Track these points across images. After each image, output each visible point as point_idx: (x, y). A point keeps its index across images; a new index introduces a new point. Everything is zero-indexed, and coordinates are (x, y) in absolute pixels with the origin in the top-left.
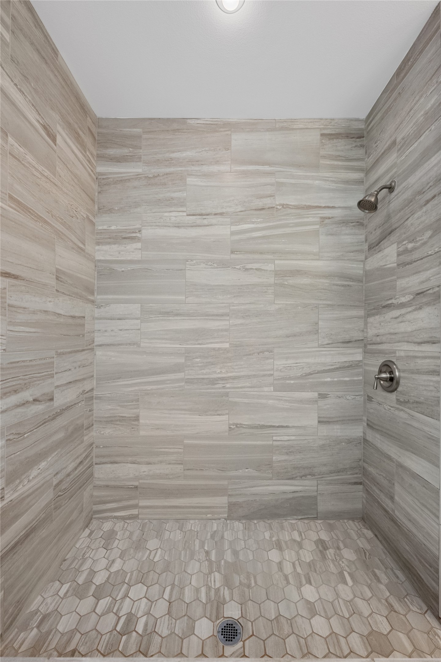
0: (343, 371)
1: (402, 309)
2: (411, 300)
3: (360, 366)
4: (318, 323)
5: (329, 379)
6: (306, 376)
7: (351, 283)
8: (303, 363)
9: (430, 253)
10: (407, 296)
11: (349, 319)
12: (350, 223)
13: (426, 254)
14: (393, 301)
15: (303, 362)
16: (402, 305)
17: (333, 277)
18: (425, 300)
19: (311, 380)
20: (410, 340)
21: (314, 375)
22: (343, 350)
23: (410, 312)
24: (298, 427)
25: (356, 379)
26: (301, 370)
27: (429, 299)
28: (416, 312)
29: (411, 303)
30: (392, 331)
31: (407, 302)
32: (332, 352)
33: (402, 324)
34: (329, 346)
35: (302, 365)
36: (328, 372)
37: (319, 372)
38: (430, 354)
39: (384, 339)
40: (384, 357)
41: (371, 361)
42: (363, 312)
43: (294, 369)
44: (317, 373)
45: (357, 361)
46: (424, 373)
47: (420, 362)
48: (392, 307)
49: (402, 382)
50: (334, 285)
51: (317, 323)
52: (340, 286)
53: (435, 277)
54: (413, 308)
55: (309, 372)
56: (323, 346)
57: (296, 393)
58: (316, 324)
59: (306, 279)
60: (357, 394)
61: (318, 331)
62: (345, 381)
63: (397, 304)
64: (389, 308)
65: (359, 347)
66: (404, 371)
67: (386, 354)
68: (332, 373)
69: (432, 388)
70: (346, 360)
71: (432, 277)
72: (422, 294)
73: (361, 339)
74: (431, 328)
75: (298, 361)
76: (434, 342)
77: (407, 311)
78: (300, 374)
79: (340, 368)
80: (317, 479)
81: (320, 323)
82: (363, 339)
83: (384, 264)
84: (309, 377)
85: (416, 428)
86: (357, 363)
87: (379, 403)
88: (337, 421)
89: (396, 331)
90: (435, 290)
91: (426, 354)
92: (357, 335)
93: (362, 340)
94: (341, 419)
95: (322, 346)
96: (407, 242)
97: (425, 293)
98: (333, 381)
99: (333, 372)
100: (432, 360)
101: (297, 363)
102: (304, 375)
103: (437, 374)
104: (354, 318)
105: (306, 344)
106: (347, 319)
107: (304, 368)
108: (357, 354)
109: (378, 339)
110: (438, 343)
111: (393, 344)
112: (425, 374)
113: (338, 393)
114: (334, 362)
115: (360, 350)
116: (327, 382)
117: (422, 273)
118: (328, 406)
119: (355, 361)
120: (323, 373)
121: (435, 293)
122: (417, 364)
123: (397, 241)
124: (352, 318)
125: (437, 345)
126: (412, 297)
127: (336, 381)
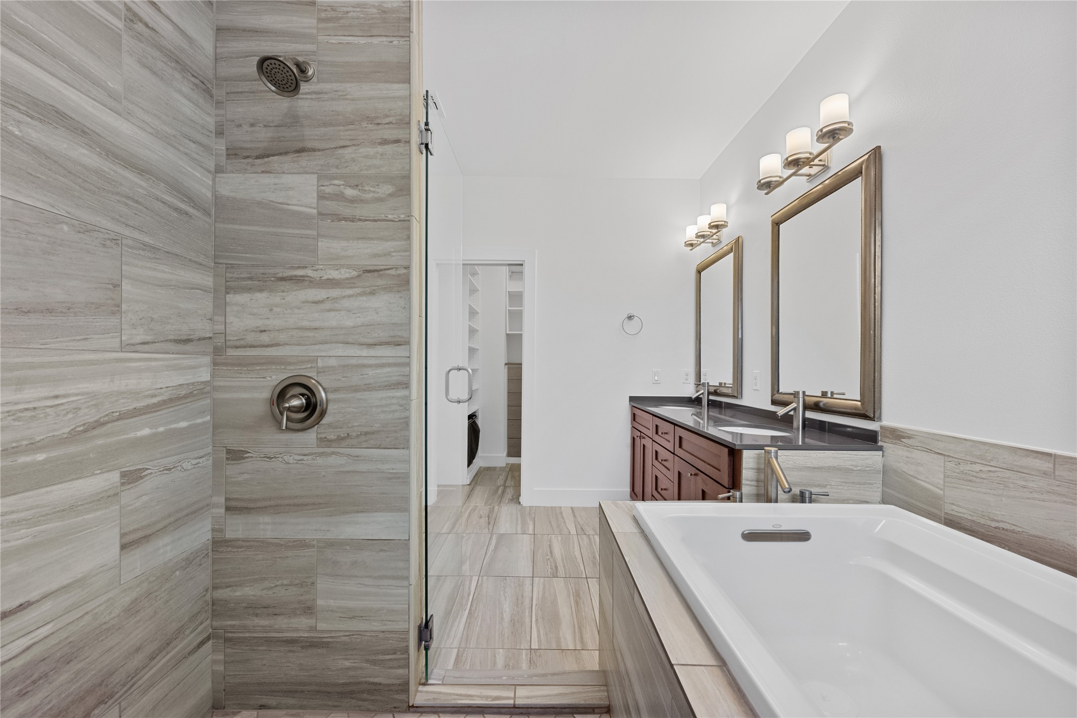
0: (176, 408)
1: (333, 290)
2: (352, 278)
3: (206, 393)
4: (120, 285)
5: (146, 431)
6: (85, 431)
7: (191, 210)
8: (77, 395)
9: (390, 217)
10: (343, 271)
11: (188, 288)
12: (189, 74)
13: (383, 216)
14: (309, 272)
15: (77, 391)
16: (332, 283)
17: (156, 178)
18: (381, 282)
19: (100, 442)
20: (350, 340)
21: (110, 425)
22: (175, 359)
23: (349, 296)
24: (63, 588)
25: (199, 421)
26: (70, 416)
27: (389, 282)
28: (364, 298)
29: (354, 283)
30: (305, 324)
31: (344, 280)
32: (154, 364)
33: (332, 314)
34: (146, 347)
35: (73, 401)
36: (145, 414)
37: (122, 416)
38: (391, 361)
39: (283, 337)
40: (285, 371)
41: (239, 381)
42: (211, 279)
43: (47, 415)
44: (118, 420)
45: (203, 382)
46: (381, 388)
47: (371, 372)
48: (307, 283)
49: (331, 408)
50: (157, 199)
51: (117, 286)
52: (169, 206)
53: (400, 254)
54: (358, 290)
55: (95, 419)
56: (133, 348)
57: (54, 487)
58: (115, 286)
59: (84, 151)
60: (202, 454)
61: (119, 306)
62: (180, 431)
63: (318, 279)
64: (297, 283)
65: (204, 354)
66: (336, 390)
67: (290, 364)
68: (154, 414)
69: (394, 408)
70: (181, 381)
71: (394, 252)
72: (376, 273)
73: (208, 335)
74: (394, 324)
75: (60, 391)
76: (399, 343)
77: (344, 294)
78: (67, 430)
79: (171, 400)
80: (117, 702)
81: (126, 286)
82: (211, 335)
83: (281, 200)
84: (96, 432)
85: (365, 472)
86: (202, 387)
87: (268, 458)
88: (165, 527)
89: (317, 324)
90: (399, 272)
91: (384, 361)
92: (202, 328)
93: (210, 338)
94: (172, 519)
95: (130, 347)
96: (342, 183)
97: (382, 272)
98: (155, 435)
99: (155, 412)
100: (394, 369)
101: (56, 397)
102: (82, 428)
103: (405, 386)
104: (196, 289)
105: (84, 339)
106: (184, 288)
107: (80, 409)
108: (202, 369)
109: (265, 338)
110: (405, 344)
111: (308, 347)
112: (383, 390)
113: (167, 460)
114: (159, 386)
115: (207, 360)
116: (142, 439)
117: (375, 242)
118: (145, 498)
119: (198, 382)
120: (133, 417)
121: (399, 275)
122: (365, 376)
123: (319, 172)
124: (193, 289)
125: (403, 347)
126: (355, 273)
127: (161, 433)
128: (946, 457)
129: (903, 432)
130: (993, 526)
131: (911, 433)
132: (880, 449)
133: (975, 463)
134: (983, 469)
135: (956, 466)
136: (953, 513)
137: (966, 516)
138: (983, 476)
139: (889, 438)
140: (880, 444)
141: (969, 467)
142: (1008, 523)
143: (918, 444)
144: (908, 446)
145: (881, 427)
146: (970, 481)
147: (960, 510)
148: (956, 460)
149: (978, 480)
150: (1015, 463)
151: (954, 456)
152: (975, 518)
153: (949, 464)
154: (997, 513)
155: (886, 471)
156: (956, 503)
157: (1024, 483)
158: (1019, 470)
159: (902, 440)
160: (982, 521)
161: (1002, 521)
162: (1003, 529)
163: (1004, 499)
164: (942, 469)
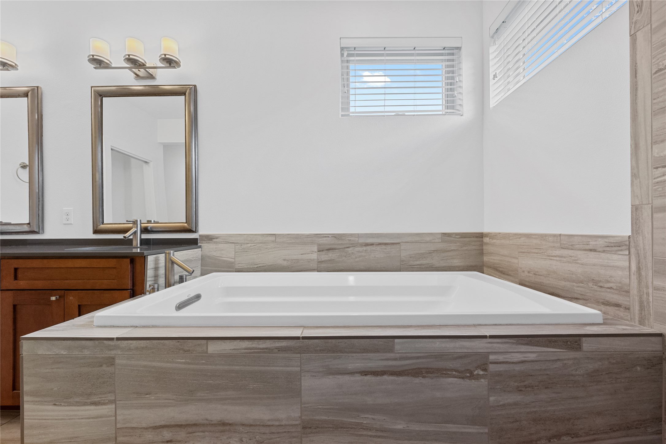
128: (236, 244)
129: (213, 236)
130: (256, 267)
131: (218, 236)
132: (200, 247)
133: (248, 243)
134: (251, 245)
135: (240, 247)
136: (239, 267)
137: (245, 267)
138: (252, 248)
139: (205, 240)
140: (199, 244)
141: (246, 246)
142: (261, 264)
143: (222, 241)
144: (216, 243)
145: (200, 236)
146: (247, 251)
147: (243, 265)
148: (240, 244)
149: (250, 250)
150: (264, 240)
151: (239, 242)
152: (249, 267)
153: (237, 246)
154: (257, 261)
155: (203, 259)
156: (240, 263)
157: (266, 247)
158: (265, 242)
159: (213, 240)
160: (252, 267)
161: (259, 264)
162: (259, 267)
163: (259, 255)
164: (234, 250)
